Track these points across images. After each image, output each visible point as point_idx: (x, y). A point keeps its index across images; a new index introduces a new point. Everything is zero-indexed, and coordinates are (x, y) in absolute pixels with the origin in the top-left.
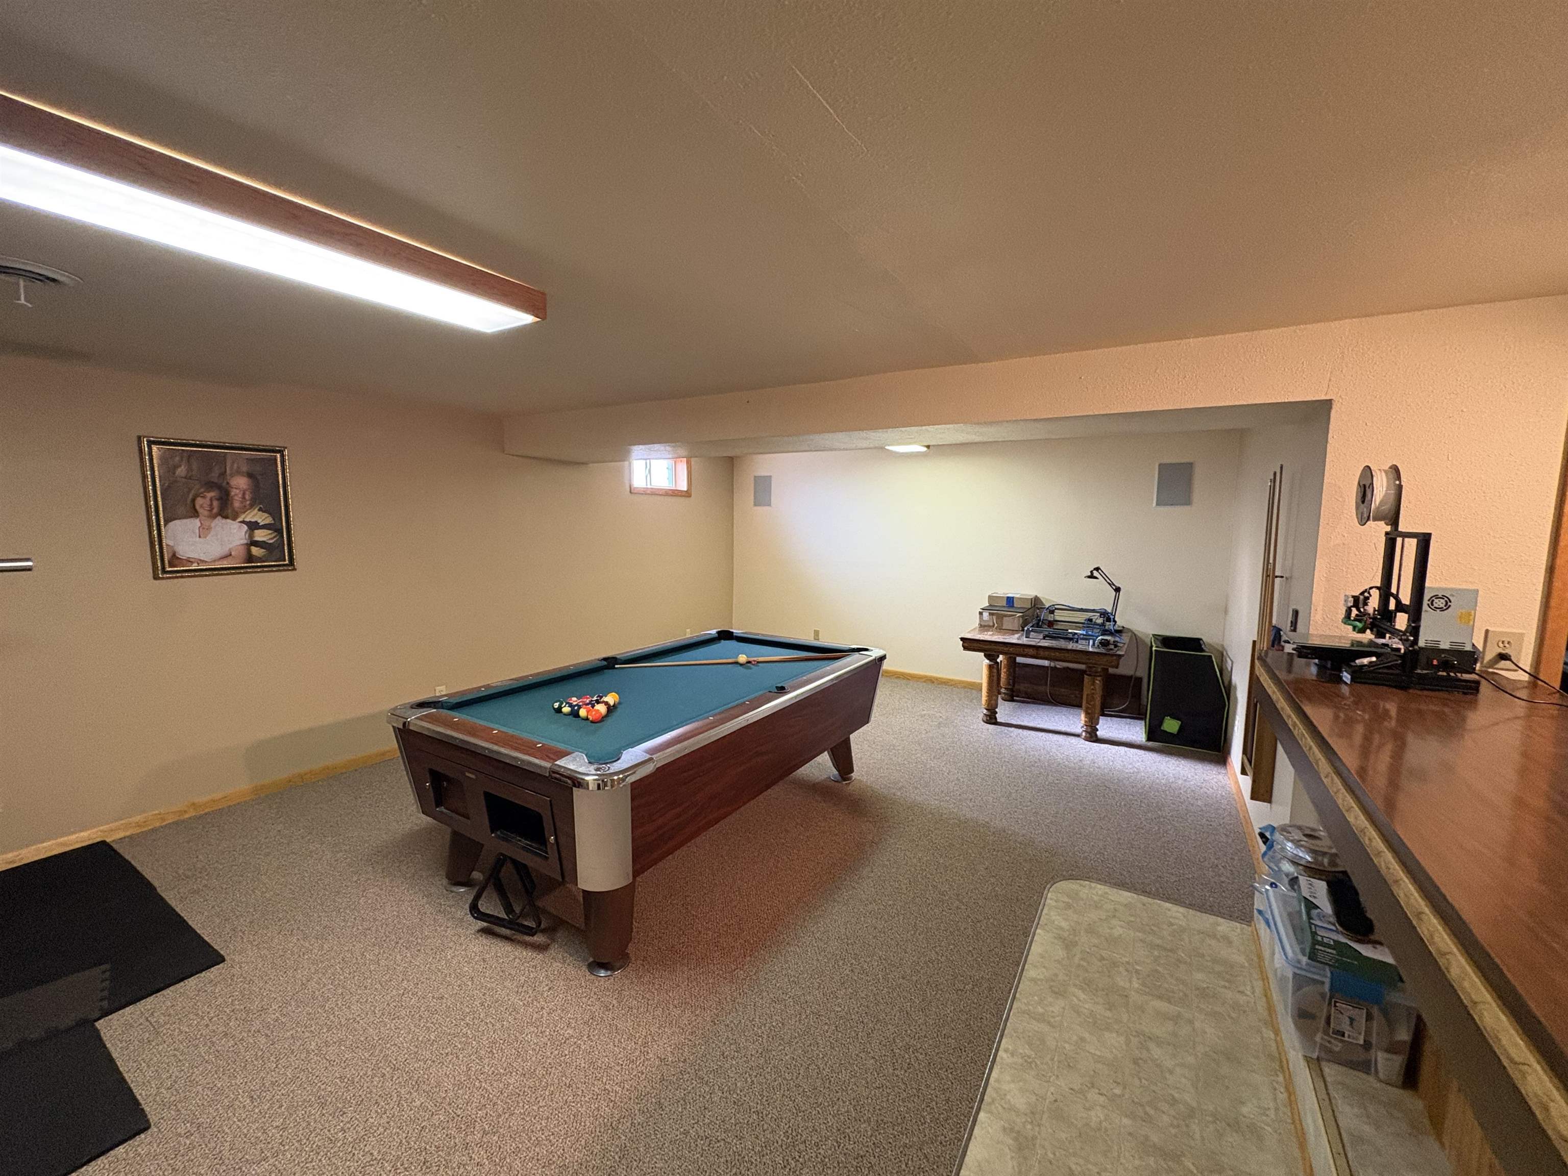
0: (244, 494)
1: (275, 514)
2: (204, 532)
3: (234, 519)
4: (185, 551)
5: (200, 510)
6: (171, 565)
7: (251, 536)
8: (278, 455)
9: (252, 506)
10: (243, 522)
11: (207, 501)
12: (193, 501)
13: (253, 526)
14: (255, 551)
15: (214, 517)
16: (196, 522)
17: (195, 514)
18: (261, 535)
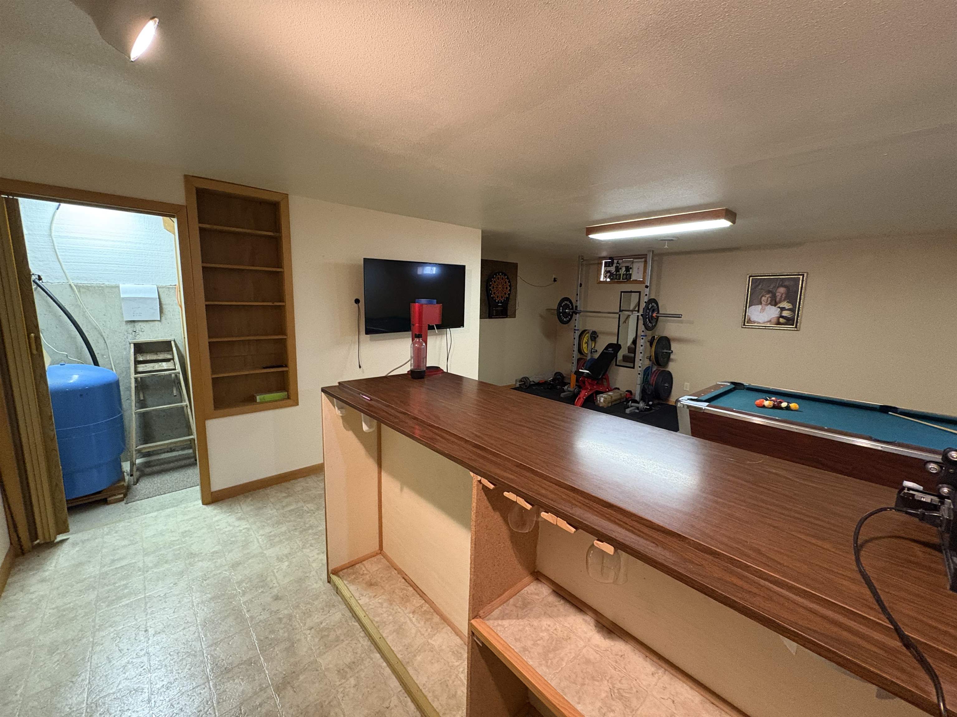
0: (782, 294)
1: (794, 305)
2: (763, 310)
3: (775, 306)
4: (753, 318)
5: (763, 302)
6: (747, 323)
7: (781, 313)
8: (801, 277)
9: (784, 300)
10: (779, 307)
11: (766, 298)
12: (761, 298)
13: (782, 309)
14: (782, 320)
15: (767, 305)
16: (760, 307)
17: (761, 303)
18: (785, 314)
